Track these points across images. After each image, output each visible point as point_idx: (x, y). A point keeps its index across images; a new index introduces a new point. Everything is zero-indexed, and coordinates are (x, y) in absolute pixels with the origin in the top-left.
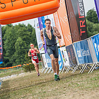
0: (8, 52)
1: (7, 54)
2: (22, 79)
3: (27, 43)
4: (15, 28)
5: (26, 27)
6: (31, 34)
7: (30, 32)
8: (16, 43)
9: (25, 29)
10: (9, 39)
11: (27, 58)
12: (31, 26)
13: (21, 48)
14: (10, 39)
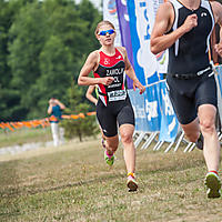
0: (20, 75)
1: (16, 80)
2: (55, 159)
3: (75, 55)
4: (44, 8)
5: (77, 7)
6: (89, 27)
7: (87, 23)
8: (42, 54)
9: (74, 11)
10: (22, 40)
11: (74, 97)
12: (90, 5)
13: (54, 70)
14: (28, 41)
